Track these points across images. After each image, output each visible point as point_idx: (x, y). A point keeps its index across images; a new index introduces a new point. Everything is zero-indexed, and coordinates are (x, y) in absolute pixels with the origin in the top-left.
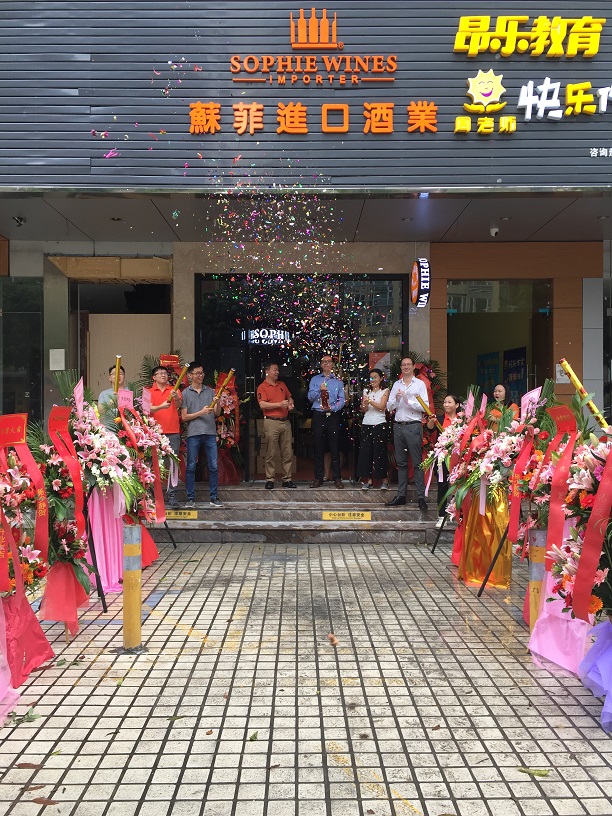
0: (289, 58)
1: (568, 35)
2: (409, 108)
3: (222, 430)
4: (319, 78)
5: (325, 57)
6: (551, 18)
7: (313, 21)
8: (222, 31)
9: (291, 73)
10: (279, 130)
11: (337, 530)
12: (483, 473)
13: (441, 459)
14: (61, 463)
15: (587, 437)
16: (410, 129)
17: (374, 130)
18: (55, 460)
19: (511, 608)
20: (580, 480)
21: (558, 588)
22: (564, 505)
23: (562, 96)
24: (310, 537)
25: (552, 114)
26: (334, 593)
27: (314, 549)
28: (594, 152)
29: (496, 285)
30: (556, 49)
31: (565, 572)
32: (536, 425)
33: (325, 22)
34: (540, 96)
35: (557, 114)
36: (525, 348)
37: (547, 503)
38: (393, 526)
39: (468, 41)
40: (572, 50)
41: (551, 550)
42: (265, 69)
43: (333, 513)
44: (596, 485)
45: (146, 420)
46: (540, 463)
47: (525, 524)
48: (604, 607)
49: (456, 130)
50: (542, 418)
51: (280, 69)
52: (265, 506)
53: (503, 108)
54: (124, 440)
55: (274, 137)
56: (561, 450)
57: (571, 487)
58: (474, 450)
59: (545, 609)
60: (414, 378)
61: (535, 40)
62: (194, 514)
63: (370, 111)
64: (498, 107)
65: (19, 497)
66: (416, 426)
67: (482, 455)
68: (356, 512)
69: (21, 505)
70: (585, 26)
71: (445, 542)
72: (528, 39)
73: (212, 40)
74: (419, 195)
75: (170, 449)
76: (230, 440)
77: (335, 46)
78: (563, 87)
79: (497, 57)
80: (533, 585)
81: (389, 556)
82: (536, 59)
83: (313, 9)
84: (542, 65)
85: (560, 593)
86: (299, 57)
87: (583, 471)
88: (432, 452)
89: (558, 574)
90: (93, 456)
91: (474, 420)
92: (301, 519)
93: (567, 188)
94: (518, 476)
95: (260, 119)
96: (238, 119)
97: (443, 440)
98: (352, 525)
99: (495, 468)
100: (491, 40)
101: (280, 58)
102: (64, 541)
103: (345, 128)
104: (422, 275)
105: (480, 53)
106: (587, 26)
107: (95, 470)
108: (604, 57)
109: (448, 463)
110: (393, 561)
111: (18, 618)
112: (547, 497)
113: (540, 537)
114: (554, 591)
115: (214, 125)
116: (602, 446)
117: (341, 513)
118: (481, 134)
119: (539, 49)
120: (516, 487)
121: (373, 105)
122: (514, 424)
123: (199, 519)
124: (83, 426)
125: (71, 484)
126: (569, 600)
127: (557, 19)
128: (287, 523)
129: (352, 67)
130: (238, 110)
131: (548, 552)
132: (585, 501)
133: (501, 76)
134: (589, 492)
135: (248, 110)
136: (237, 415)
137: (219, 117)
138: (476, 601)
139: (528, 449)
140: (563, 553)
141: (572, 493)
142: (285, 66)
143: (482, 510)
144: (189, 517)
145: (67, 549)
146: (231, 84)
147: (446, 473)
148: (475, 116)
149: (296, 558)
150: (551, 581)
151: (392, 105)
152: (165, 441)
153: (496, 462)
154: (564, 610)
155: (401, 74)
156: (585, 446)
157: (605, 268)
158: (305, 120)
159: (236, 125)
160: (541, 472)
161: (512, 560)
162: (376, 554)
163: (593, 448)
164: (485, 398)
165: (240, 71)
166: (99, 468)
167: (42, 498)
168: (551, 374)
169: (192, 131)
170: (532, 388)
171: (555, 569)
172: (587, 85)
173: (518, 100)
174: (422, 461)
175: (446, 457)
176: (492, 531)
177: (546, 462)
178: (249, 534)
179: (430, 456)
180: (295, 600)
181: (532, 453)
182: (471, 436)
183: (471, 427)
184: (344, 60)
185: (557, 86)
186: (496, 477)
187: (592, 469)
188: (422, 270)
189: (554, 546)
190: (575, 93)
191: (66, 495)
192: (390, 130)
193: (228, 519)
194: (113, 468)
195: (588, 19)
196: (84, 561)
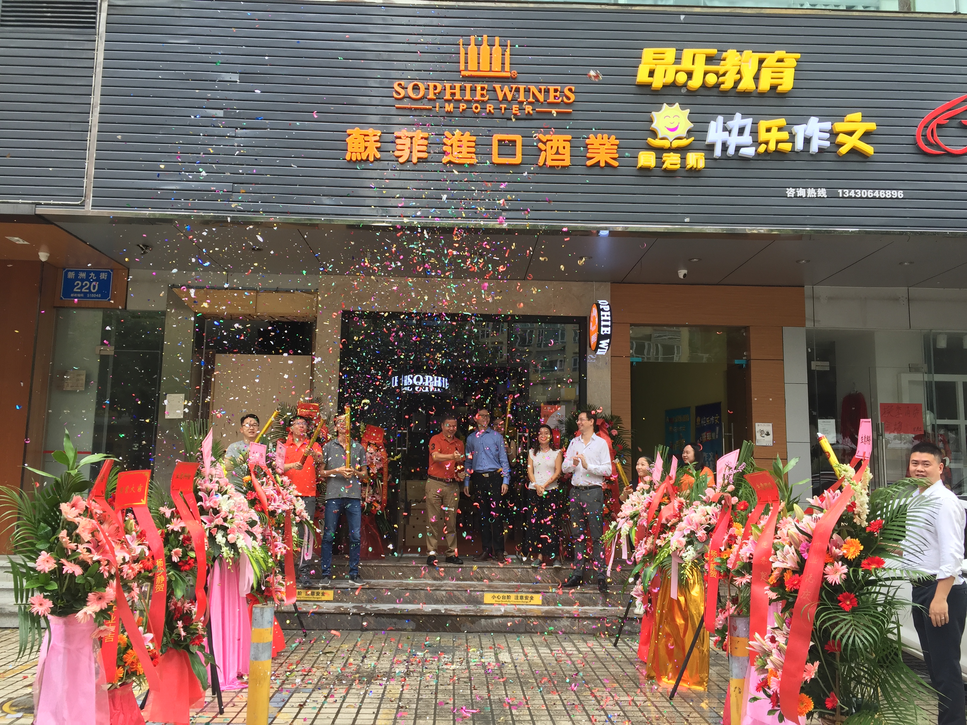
0: (458, 85)
1: (759, 70)
2: (588, 141)
3: (367, 493)
4: (490, 107)
5: (497, 86)
6: (741, 51)
7: (485, 48)
8: (385, 56)
9: (459, 101)
10: (445, 159)
11: (502, 616)
12: (674, 548)
13: (624, 533)
14: (183, 529)
15: (790, 509)
16: (589, 163)
17: (549, 163)
18: (175, 526)
19: (709, 714)
20: (785, 557)
21: (763, 686)
22: (767, 588)
23: (754, 132)
24: (468, 624)
25: (743, 151)
26: (499, 693)
27: (474, 639)
28: (790, 192)
29: (685, 333)
30: (747, 84)
31: (770, 666)
32: (734, 493)
33: (497, 50)
34: (730, 132)
35: (749, 152)
36: (720, 403)
37: (749, 585)
38: (568, 612)
39: (651, 73)
40: (765, 85)
41: (754, 639)
42: (431, 96)
43: (496, 595)
44: (802, 563)
45: (279, 479)
46: (739, 538)
47: (724, 609)
48: (815, 708)
49: (639, 165)
50: (740, 485)
51: (448, 97)
52: (415, 585)
53: (690, 144)
54: (254, 502)
55: (439, 166)
56: (763, 523)
57: (774, 565)
58: (664, 521)
59: (748, 713)
60: (594, 436)
61: (724, 74)
62: (330, 595)
63: (545, 143)
64: (684, 142)
65: (137, 567)
66: (596, 492)
67: (673, 528)
68: (524, 595)
69: (138, 577)
70: (777, 61)
71: (631, 633)
72: (717, 74)
73: (374, 64)
74: (598, 232)
75: (305, 515)
76: (376, 504)
77: (508, 74)
78: (755, 123)
79: (684, 91)
80: (734, 683)
81: (564, 649)
82: (725, 94)
83: (485, 36)
84: (731, 100)
85: (765, 692)
86: (468, 86)
87: (787, 546)
88: (614, 523)
89: (762, 669)
90: (219, 521)
91: (663, 486)
92: (458, 601)
93: (763, 230)
94: (714, 553)
95: (424, 148)
96: (399, 147)
97: (627, 509)
98: (519, 610)
99: (689, 543)
100: (676, 73)
101: (448, 85)
102: (180, 624)
103: (518, 159)
104: (602, 318)
105: (664, 86)
106: (780, 60)
107: (220, 538)
108: (799, 93)
109: (633, 537)
110: (568, 655)
111: (122, 717)
112: (747, 578)
113: (741, 625)
114: (758, 689)
115: (373, 153)
116: (807, 518)
117: (506, 595)
118: (666, 170)
119: (728, 84)
120: (713, 566)
121: (548, 137)
122: (710, 493)
123: (335, 600)
124: (209, 485)
125: (192, 554)
126: (775, 699)
127: (748, 53)
128: (442, 608)
129: (527, 97)
130: (400, 138)
131: (750, 643)
132: (791, 581)
133: (688, 111)
134: (794, 572)
135: (411, 138)
136: (385, 474)
137: (379, 145)
138: (667, 704)
139: (725, 522)
140: (767, 644)
141: (776, 573)
142: (453, 94)
143: (674, 593)
144: (323, 598)
145: (183, 634)
146: (393, 111)
147: (631, 548)
148: (660, 151)
149: (452, 650)
150: (755, 678)
151: (569, 137)
152: (300, 505)
153: (688, 536)
154: (771, 712)
155: (580, 106)
156: (790, 519)
157: (807, 316)
158: (473, 150)
159: (397, 153)
160: (741, 547)
161: (709, 656)
162: (548, 646)
163: (798, 521)
164: (675, 461)
165: (404, 97)
166: (225, 535)
167: (161, 570)
168: (750, 435)
169: (348, 158)
170: (729, 450)
171: (758, 663)
172: (782, 122)
173: (706, 135)
174: (603, 533)
175: (631, 529)
176: (685, 619)
177: (746, 536)
178: (395, 620)
179: (612, 527)
180: (451, 702)
181: (730, 526)
182: (660, 504)
183: (660, 493)
184: (518, 90)
185: (748, 122)
186: (690, 554)
187: (797, 545)
188: (602, 313)
189: (757, 635)
190: (768, 130)
191: (187, 567)
192: (567, 163)
193: (370, 601)
194: (241, 536)
195: (780, 54)
196: (202, 648)
